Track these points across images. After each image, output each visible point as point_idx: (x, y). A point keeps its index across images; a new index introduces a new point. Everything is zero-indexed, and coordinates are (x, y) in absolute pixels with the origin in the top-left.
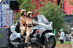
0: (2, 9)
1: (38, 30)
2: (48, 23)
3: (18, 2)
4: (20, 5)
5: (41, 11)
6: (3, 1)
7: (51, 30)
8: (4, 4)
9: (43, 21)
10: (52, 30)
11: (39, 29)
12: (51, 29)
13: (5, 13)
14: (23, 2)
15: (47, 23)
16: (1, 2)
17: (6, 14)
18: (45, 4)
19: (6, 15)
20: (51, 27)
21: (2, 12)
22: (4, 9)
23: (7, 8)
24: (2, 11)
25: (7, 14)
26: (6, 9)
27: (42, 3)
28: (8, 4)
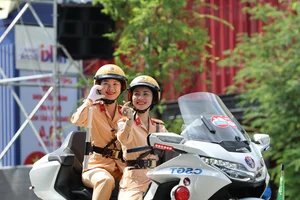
0: (19, 52)
1: (181, 183)
2: (243, 139)
3: (105, 11)
4: (122, 29)
5: (252, 56)
6: (21, 7)
7: (258, 180)
8: (25, 24)
9: (213, 132)
10: (264, 181)
11: (188, 179)
12: (259, 175)
13: (35, 80)
14: (136, 9)
15: (238, 138)
16: (12, 16)
17: (39, 83)
18: (272, 20)
19: (39, 91)
20: (257, 164)
21: (17, 73)
22: (30, 54)
23: (47, 48)
24: (18, 67)
25: (43, 84)
26: (43, 53)
27: (257, 12)
28: (48, 24)
